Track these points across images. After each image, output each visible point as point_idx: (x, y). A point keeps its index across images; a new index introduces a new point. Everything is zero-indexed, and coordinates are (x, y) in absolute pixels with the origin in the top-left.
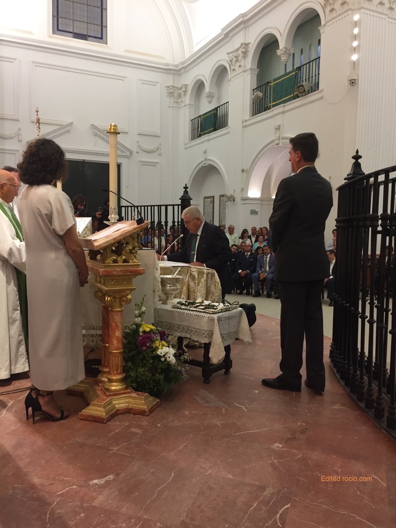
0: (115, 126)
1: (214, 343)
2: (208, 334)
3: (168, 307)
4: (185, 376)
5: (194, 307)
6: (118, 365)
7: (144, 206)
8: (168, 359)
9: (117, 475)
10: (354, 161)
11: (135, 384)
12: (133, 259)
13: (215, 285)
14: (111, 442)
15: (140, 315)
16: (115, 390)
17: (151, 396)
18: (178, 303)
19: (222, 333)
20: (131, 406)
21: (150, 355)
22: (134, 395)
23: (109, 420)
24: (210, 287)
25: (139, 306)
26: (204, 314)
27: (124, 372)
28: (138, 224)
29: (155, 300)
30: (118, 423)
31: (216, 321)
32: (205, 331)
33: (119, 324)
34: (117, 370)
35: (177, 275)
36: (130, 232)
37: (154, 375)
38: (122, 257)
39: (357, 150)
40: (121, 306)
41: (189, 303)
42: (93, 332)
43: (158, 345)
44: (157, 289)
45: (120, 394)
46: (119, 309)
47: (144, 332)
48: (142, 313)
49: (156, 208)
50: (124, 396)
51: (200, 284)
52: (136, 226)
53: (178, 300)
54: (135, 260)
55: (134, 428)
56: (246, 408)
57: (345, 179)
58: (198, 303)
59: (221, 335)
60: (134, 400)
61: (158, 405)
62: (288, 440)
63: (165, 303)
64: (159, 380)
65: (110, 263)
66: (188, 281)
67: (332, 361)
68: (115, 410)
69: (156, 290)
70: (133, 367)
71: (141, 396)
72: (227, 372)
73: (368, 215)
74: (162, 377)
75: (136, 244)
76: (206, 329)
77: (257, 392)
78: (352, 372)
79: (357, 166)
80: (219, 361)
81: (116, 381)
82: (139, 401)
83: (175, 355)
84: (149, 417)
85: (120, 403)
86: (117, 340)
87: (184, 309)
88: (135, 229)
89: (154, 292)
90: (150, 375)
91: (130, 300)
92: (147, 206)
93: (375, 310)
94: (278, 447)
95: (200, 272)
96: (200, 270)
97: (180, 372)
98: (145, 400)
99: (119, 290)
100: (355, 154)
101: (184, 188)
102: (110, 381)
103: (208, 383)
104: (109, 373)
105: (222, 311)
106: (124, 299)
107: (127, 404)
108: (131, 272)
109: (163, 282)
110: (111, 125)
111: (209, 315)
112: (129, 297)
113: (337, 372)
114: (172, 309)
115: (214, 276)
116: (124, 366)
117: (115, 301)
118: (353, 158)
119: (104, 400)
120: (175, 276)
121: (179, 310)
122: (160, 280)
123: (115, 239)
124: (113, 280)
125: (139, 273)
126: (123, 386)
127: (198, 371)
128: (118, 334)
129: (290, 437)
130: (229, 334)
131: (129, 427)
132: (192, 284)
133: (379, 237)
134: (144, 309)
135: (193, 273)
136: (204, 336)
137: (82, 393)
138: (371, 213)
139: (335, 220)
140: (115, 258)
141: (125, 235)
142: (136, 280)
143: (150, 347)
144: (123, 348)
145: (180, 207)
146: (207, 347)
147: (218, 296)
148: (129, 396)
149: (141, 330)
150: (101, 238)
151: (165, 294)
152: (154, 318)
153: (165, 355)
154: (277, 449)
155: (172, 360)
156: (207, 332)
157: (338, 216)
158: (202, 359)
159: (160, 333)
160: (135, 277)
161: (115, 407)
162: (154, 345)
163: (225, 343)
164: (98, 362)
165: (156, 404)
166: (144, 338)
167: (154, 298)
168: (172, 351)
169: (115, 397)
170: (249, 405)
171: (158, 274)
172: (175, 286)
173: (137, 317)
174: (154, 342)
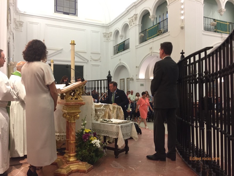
0: (74, 41)
1: (119, 138)
3: (99, 122)
4: (105, 153)
6: (73, 149)
8: (96, 145)
10: (181, 55)
11: (81, 158)
13: (121, 113)
16: (72, 161)
17: (89, 163)
18: (103, 120)
20: (79, 168)
21: (88, 143)
22: (80, 163)
23: (68, 175)
24: (119, 114)
25: (83, 121)
29: (92, 119)
31: (120, 127)
32: (115, 132)
33: (73, 129)
34: (72, 151)
35: (103, 107)
36: (78, 85)
37: (90, 153)
39: (183, 50)
40: (74, 120)
42: (62, 134)
43: (92, 139)
44: (93, 113)
45: (74, 163)
46: (73, 122)
47: (86, 133)
48: (85, 124)
51: (114, 113)
54: (80, 98)
56: (134, 169)
59: (123, 134)
60: (81, 166)
63: (97, 120)
64: (93, 156)
65: (69, 99)
66: (109, 111)
68: (71, 170)
70: (80, 150)
72: (127, 153)
74: (94, 154)
75: (81, 91)
77: (140, 161)
78: (185, 151)
79: (183, 56)
80: (122, 147)
81: (72, 156)
82: (83, 166)
83: (100, 143)
84: (87, 174)
85: (74, 167)
86: (72, 136)
87: (105, 123)
88: (80, 84)
89: (92, 115)
90: (88, 153)
91: (79, 117)
95: (114, 107)
97: (103, 152)
98: (86, 166)
99: (73, 112)
100: (181, 52)
101: (108, 72)
102: (70, 157)
103: (117, 158)
104: (69, 153)
105: (123, 123)
106: (76, 117)
108: (79, 104)
110: (72, 41)
111: (116, 125)
112: (78, 116)
114: (100, 123)
115: (120, 109)
117: (71, 118)
118: (181, 53)
119: (66, 165)
120: (101, 108)
121: (103, 123)
122: (94, 109)
123: (71, 88)
124: (70, 108)
125: (83, 104)
126: (75, 159)
127: (112, 152)
128: (73, 134)
130: (127, 134)
132: (110, 113)
134: (86, 122)
135: (111, 108)
136: (115, 135)
137: (57, 163)
138: (188, 75)
140: (71, 97)
141: (75, 87)
142: (82, 109)
143: (88, 140)
144: (75, 140)
145: (107, 81)
146: (116, 140)
148: (78, 164)
149: (84, 132)
151: (97, 116)
152: (92, 127)
153: (95, 143)
155: (99, 146)
158: (114, 147)
159: (94, 133)
160: (81, 106)
161: (71, 169)
162: (90, 139)
163: (125, 138)
164: (65, 149)
165: (91, 168)
166: (85, 135)
167: (92, 118)
168: (98, 141)
169: (72, 164)
170: (136, 167)
171: (93, 107)
172: (101, 112)
173: (82, 126)
174: (90, 137)
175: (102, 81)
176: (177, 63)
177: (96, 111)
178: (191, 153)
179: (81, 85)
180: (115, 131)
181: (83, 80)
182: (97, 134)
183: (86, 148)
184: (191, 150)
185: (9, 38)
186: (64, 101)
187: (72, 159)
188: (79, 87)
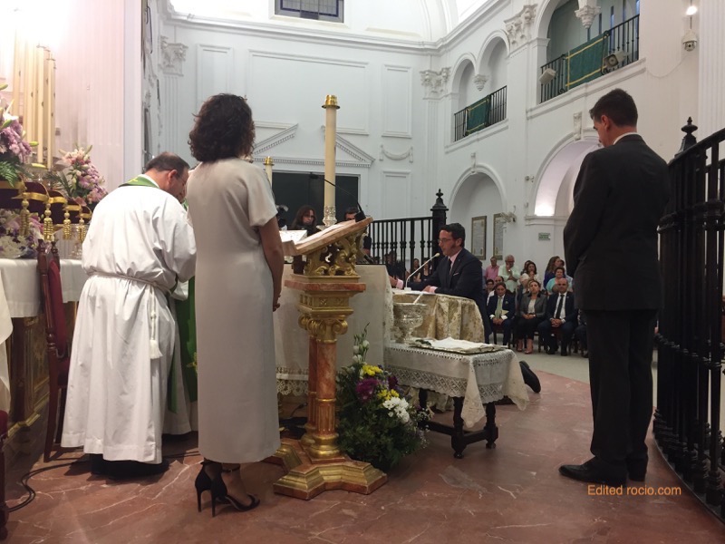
0: (333, 97)
1: (468, 398)
2: (459, 384)
3: (405, 346)
6: (327, 420)
8: (398, 414)
10: (685, 134)
11: (352, 449)
12: (350, 270)
13: (475, 323)
14: (312, 525)
15: (362, 352)
16: (324, 456)
17: (375, 467)
18: (417, 340)
19: (481, 384)
20: (345, 479)
21: (374, 408)
22: (350, 464)
23: (313, 496)
24: (467, 325)
25: (359, 339)
26: (454, 354)
27: (336, 430)
29: (385, 336)
30: (325, 501)
31: (471, 365)
32: (458, 379)
33: (330, 362)
34: (327, 428)
35: (419, 301)
36: (344, 230)
37: (378, 437)
38: (335, 267)
39: (690, 118)
40: (333, 336)
42: (297, 377)
43: (385, 395)
44: (387, 319)
45: (331, 462)
46: (330, 341)
47: (366, 375)
48: (365, 349)
49: (399, 223)
50: (335, 464)
51: (452, 320)
53: (414, 339)
54: (352, 271)
55: (347, 509)
56: (515, 494)
59: (479, 386)
60: (350, 472)
61: (384, 482)
63: (400, 341)
64: (386, 445)
65: (318, 274)
66: (436, 315)
67: (656, 437)
68: (323, 483)
69: (387, 322)
70: (349, 425)
71: (359, 466)
72: (490, 445)
74: (389, 440)
75: (355, 249)
76: (457, 377)
77: (534, 473)
78: (685, 449)
79: (689, 139)
80: (476, 424)
81: (326, 443)
82: (358, 473)
83: (408, 410)
84: (369, 496)
85: (330, 474)
86: (327, 384)
87: (425, 348)
88: (352, 227)
89: (384, 324)
90: (373, 436)
91: (346, 328)
95: (453, 303)
96: (452, 301)
97: (417, 436)
98: (365, 472)
99: (330, 313)
100: (686, 124)
101: (437, 194)
102: (319, 442)
103: (460, 458)
104: (317, 432)
105: (480, 352)
106: (338, 326)
107: (340, 477)
108: (347, 288)
110: (328, 96)
111: (460, 356)
112: (345, 324)
113: (664, 452)
114: (409, 349)
115: (474, 309)
117: (324, 329)
118: (683, 129)
119: (308, 468)
120: (414, 304)
121: (418, 350)
122: (392, 307)
123: (324, 240)
124: (321, 299)
125: (359, 290)
126: (335, 451)
127: (446, 440)
128: (329, 376)
129: (581, 537)
130: (492, 387)
131: (340, 507)
132: (440, 320)
134: (366, 343)
135: (442, 304)
136: (454, 386)
137: (280, 459)
138: (706, 200)
140: (325, 268)
141: (338, 236)
143: (373, 397)
144: (336, 397)
145: (431, 221)
146: (459, 402)
148: (343, 466)
149: (362, 372)
151: (400, 328)
152: (385, 361)
153: (394, 408)
155: (405, 416)
156: (458, 382)
158: (451, 424)
159: (389, 379)
160: (352, 296)
161: (323, 480)
162: (380, 395)
163: (486, 398)
164: (304, 420)
165: (380, 479)
166: (365, 384)
167: (384, 333)
168: (404, 404)
169: (324, 465)
170: (521, 490)
171: (390, 301)
172: (413, 317)
173: (357, 355)
174: (380, 390)
175: (416, 222)
176: (668, 162)
177: (398, 312)
178: (706, 457)
179: (355, 233)
180: (456, 375)
181: (360, 216)
182: (400, 382)
183: (367, 422)
184: (706, 449)
185: (148, 96)
186: (304, 279)
187: (324, 451)
188: (347, 238)
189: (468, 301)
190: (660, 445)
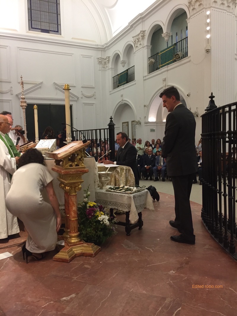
0: (67, 85)
1: (132, 212)
2: (128, 206)
3: (104, 191)
4: (115, 232)
5: (119, 190)
7: (87, 130)
8: (104, 222)
9: (77, 294)
10: (210, 99)
11: (85, 238)
12: (81, 164)
13: (131, 176)
14: (72, 274)
15: (87, 197)
16: (74, 243)
17: (96, 245)
18: (109, 188)
20: (84, 251)
21: (94, 220)
22: (85, 245)
23: (71, 260)
24: (128, 177)
25: (86, 192)
26: (125, 194)
27: (79, 231)
28: (83, 143)
30: (76, 262)
31: (132, 198)
33: (74, 203)
34: (75, 231)
35: (108, 171)
36: (79, 148)
37: (97, 232)
38: (75, 163)
39: (212, 93)
40: (75, 192)
41: (116, 188)
43: (98, 214)
45: (77, 244)
46: (74, 194)
47: (90, 207)
48: (89, 195)
49: (94, 131)
50: (79, 245)
51: (122, 176)
52: (82, 144)
53: (109, 186)
55: (86, 265)
56: (152, 250)
57: (205, 110)
58: (121, 187)
59: (136, 206)
60: (86, 248)
61: (100, 250)
62: (178, 269)
63: (101, 188)
64: (100, 235)
65: (68, 167)
66: (115, 174)
67: (203, 219)
68: (74, 254)
69: (96, 181)
70: (84, 228)
71: (89, 245)
72: (140, 229)
73: (220, 132)
74: (101, 233)
75: (83, 155)
77: (159, 239)
78: (215, 225)
79: (212, 102)
80: (135, 222)
81: (74, 237)
82: (88, 248)
83: (109, 220)
84: (94, 258)
85: (77, 250)
86: (74, 212)
87: (113, 192)
88: (82, 146)
89: (95, 182)
90: (94, 232)
91: (81, 188)
92: (89, 130)
93: (227, 188)
94: (173, 273)
95: (122, 169)
96: (122, 168)
97: (112, 229)
98: (92, 248)
99: (73, 182)
100: (210, 95)
101: (110, 118)
102: (71, 237)
103: (129, 235)
104: (70, 232)
105: (135, 192)
106: (77, 187)
107: (81, 251)
108: (81, 172)
109: (100, 176)
110: (65, 85)
111: (128, 195)
112: (80, 186)
113: (206, 226)
114: (106, 192)
115: (130, 171)
116: (78, 227)
117: (72, 189)
118: (210, 97)
119: (67, 249)
121: (110, 192)
122: (98, 175)
123: (70, 152)
124: (70, 177)
125: (86, 172)
126: (79, 240)
127: (123, 228)
128: (74, 208)
129: (179, 266)
130: (140, 206)
131: (83, 264)
132: (117, 176)
133: (227, 144)
134: (89, 193)
135: (117, 170)
136: (126, 207)
139: (201, 135)
140: (71, 164)
141: (76, 150)
142: (84, 176)
143: (94, 216)
144: (78, 217)
145: (108, 130)
146: (128, 214)
147: (133, 182)
148: (82, 246)
149: (88, 205)
150: (62, 152)
151: (101, 183)
152: (96, 197)
153: (103, 220)
154: (172, 274)
155: (107, 222)
156: (127, 205)
157: (202, 132)
158: (125, 221)
159: (99, 207)
160: (83, 174)
161: (74, 252)
162: (96, 215)
163: (138, 211)
165: (99, 250)
166: (90, 210)
167: (95, 186)
168: (107, 217)
169: (74, 247)
170: (154, 248)
172: (107, 178)
173: (85, 198)
174: (96, 212)
180: (126, 203)
188: (80, 150)
189: (128, 167)
190: (204, 223)
